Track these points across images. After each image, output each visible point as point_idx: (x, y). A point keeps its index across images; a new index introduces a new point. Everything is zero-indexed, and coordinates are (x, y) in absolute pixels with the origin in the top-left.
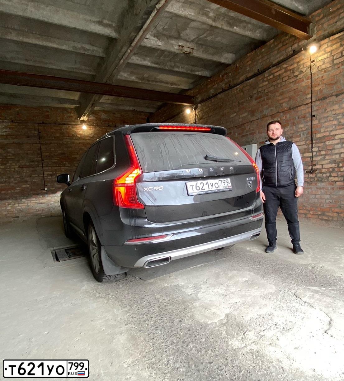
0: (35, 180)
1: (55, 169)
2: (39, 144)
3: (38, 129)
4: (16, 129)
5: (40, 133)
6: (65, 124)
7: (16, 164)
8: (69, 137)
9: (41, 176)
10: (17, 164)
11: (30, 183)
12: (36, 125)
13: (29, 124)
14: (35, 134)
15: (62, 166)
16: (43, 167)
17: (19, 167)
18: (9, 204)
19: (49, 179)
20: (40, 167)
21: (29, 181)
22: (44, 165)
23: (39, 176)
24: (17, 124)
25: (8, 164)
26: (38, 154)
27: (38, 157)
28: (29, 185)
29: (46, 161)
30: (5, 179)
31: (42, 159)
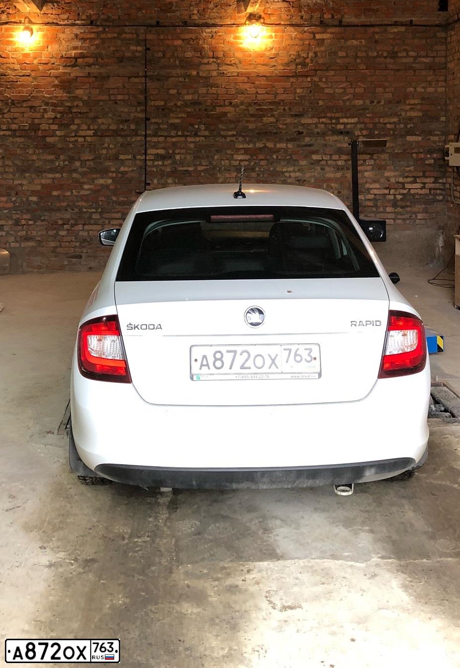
0: (126, 169)
1: (174, 144)
2: (144, 79)
3: (145, 40)
4: (97, 42)
5: (148, 49)
6: (208, 25)
7: (89, 127)
8: (213, 57)
9: (140, 160)
10: (92, 127)
11: (114, 175)
12: (143, 31)
13: (127, 29)
14: (137, 54)
15: (188, 136)
16: (146, 136)
17: (95, 135)
18: (64, 224)
19: (155, 166)
20: (141, 136)
21: (113, 169)
22: (148, 132)
23: (134, 157)
24: (101, 29)
25: (72, 127)
26: (139, 104)
27: (138, 110)
28: (111, 180)
29: (156, 121)
30: (64, 161)
31: (146, 115)
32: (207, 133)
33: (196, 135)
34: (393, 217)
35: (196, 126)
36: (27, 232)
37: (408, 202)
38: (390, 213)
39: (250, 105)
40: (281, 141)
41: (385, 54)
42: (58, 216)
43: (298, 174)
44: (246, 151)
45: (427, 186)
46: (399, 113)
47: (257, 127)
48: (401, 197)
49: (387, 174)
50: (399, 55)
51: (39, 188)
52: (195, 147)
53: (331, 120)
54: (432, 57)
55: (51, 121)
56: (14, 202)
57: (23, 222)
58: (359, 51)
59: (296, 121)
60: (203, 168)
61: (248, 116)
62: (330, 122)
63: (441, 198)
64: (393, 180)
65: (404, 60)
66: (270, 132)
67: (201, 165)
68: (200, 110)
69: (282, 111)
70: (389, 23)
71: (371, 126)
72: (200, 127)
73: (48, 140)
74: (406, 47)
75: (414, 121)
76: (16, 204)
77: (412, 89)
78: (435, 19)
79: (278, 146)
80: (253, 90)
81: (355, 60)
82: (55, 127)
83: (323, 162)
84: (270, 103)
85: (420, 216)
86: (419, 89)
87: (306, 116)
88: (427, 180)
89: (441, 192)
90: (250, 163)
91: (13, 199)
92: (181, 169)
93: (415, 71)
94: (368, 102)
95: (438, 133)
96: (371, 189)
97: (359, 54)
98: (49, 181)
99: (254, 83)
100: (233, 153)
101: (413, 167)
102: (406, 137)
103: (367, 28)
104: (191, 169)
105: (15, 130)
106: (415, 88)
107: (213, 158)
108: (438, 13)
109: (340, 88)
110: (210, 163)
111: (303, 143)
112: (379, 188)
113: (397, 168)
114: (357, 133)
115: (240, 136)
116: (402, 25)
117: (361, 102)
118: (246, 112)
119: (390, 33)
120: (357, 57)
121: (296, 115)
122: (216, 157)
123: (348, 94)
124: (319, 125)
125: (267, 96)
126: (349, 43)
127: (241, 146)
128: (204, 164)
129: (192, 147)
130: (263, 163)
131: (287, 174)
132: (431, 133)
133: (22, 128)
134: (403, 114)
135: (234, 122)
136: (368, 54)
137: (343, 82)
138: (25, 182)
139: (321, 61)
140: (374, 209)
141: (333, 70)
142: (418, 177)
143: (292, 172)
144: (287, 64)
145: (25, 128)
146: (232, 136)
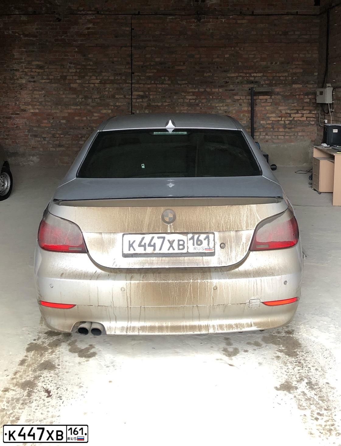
0: (120, 104)
1: (149, 88)
2: (130, 48)
3: (131, 24)
4: (102, 24)
5: (133, 29)
6: (170, 14)
7: (97, 78)
9: (128, 98)
11: (112, 107)
12: (129, 18)
13: (120, 16)
14: (126, 32)
15: (158, 84)
16: (132, 84)
17: (100, 83)
18: (82, 137)
19: (138, 102)
20: (128, 83)
21: (112, 104)
22: (133, 81)
23: (125, 96)
24: (103, 16)
25: (86, 78)
26: (128, 63)
27: (127, 68)
28: (110, 111)
29: (138, 74)
30: (82, 98)
31: (131, 71)
32: (169, 82)
33: (162, 83)
34: (283, 135)
35: (163, 78)
36: (60, 142)
37: (293, 125)
38: (282, 132)
39: (196, 64)
40: (215, 87)
41: (280, 33)
42: (79, 132)
43: (225, 108)
44: (194, 94)
45: (304, 115)
46: (288, 70)
47: (200, 79)
48: (289, 122)
49: (280, 108)
50: (289, 33)
51: (67, 115)
53: (246, 74)
54: (309, 35)
55: (73, 74)
56: (52, 124)
57: (57, 136)
58: (264, 30)
59: (224, 75)
60: (167, 104)
61: (195, 72)
62: (245, 75)
63: (313, 123)
64: (284, 112)
65: (292, 37)
66: (208, 82)
67: (165, 102)
68: (165, 68)
69: (216, 68)
70: (283, 13)
71: (271, 78)
72: (165, 78)
73: (72, 85)
74: (293, 29)
75: (298, 75)
76: (53, 125)
77: (296, 55)
78: (312, 11)
79: (213, 90)
80: (198, 56)
81: (262, 36)
82: (77, 78)
83: (241, 101)
84: (209, 64)
85: (300, 134)
86: (301, 56)
87: (231, 71)
88: (305, 112)
89: (313, 119)
90: (196, 101)
91: (51, 121)
92: (153, 104)
93: (298, 43)
94: (269, 64)
95: (312, 82)
96: (270, 117)
97: (264, 33)
98: (72, 111)
99: (199, 51)
100: (185, 95)
101: (296, 104)
102: (292, 85)
103: (269, 17)
104: (159, 104)
105: (52, 79)
106: (299, 54)
107: (173, 97)
108: (314, 7)
109: (252, 54)
110: (171, 101)
111: (229, 89)
112: (275, 117)
113: (286, 104)
114: (262, 82)
115: (190, 84)
116: (292, 14)
117: (265, 63)
118: (193, 69)
119: (284, 19)
120: (262, 34)
122: (175, 97)
123: (257, 58)
124: (239, 78)
125: (206, 59)
126: (258, 26)
127: (190, 91)
128: (168, 101)
129: (161, 91)
130: (204, 101)
131: (218, 108)
132: (307, 83)
133: (56, 78)
134: (291, 71)
135: (186, 76)
136: (269, 33)
137: (254, 51)
138: (57, 111)
139: (240, 37)
140: (272, 129)
141: (248, 43)
142: (300, 110)
143: (222, 106)
144: (219, 39)
145: (58, 78)
146: (185, 84)
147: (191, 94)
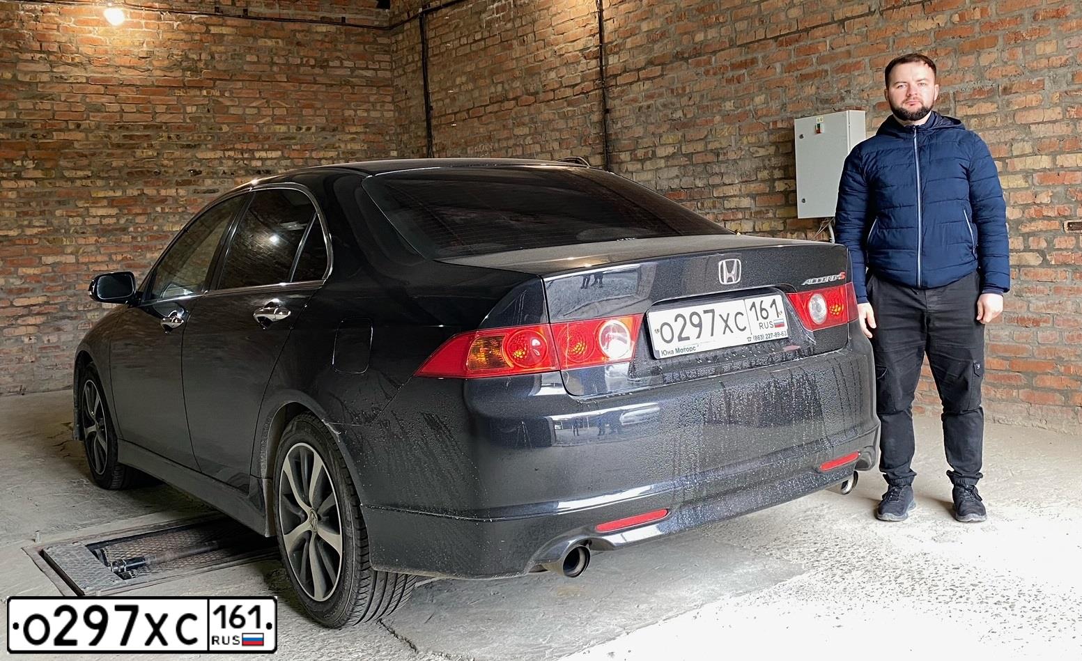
8: (42, 52)
32: (39, 174)
33: (18, 177)
39: (111, 128)
40: (167, 184)
41: (312, 62)
44: (112, 202)
46: (337, 145)
47: (126, 165)
50: (331, 64)
52: (19, 196)
53: (241, 154)
54: (374, 69)
58: (275, 54)
59: (189, 155)
60: (35, 231)
61: (110, 147)
62: (240, 156)
65: (339, 72)
66: (148, 171)
67: (31, 225)
68: (22, 136)
69: (165, 139)
70: (314, 19)
71: (300, 162)
72: (25, 163)
74: (339, 54)
75: (357, 156)
77: (352, 113)
78: (374, 18)
79: (163, 192)
80: (115, 107)
81: (271, 67)
84: (146, 127)
86: (361, 114)
87: (203, 147)
90: (118, 220)
93: (353, 87)
94: (293, 129)
97: (276, 59)
99: (116, 96)
100: (88, 205)
103: (285, 24)
106: (355, 111)
107: (52, 213)
108: (377, 10)
109: (251, 107)
110: (49, 223)
111: (204, 188)
115: (99, 177)
116: (332, 22)
117: (283, 129)
118: (105, 139)
119: (316, 32)
120: (273, 63)
121: (188, 146)
122: (58, 213)
123: (264, 116)
124: (224, 162)
125: (138, 115)
126: (261, 42)
127: (101, 194)
128: (37, 224)
130: (139, 219)
134: (343, 146)
135: (86, 156)
136: (287, 60)
137: (256, 99)
139: (221, 67)
141: (239, 80)
144: (169, 69)
146: (85, 178)
147: (105, 203)
